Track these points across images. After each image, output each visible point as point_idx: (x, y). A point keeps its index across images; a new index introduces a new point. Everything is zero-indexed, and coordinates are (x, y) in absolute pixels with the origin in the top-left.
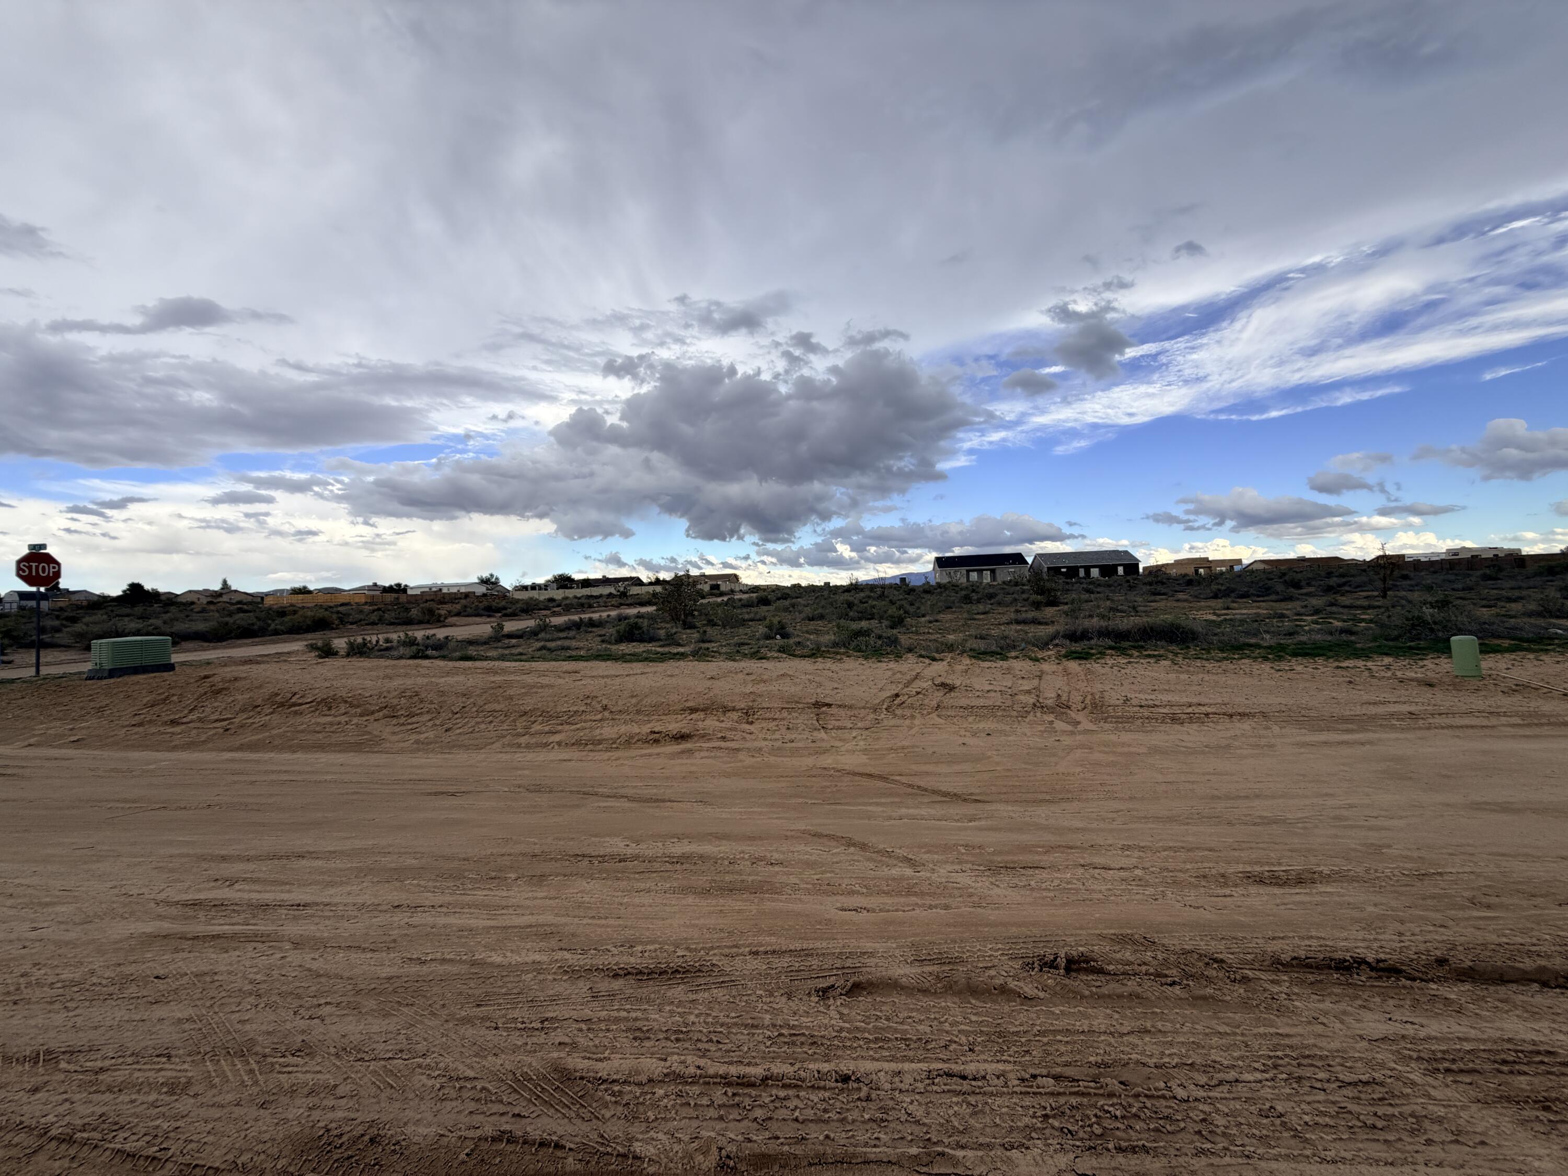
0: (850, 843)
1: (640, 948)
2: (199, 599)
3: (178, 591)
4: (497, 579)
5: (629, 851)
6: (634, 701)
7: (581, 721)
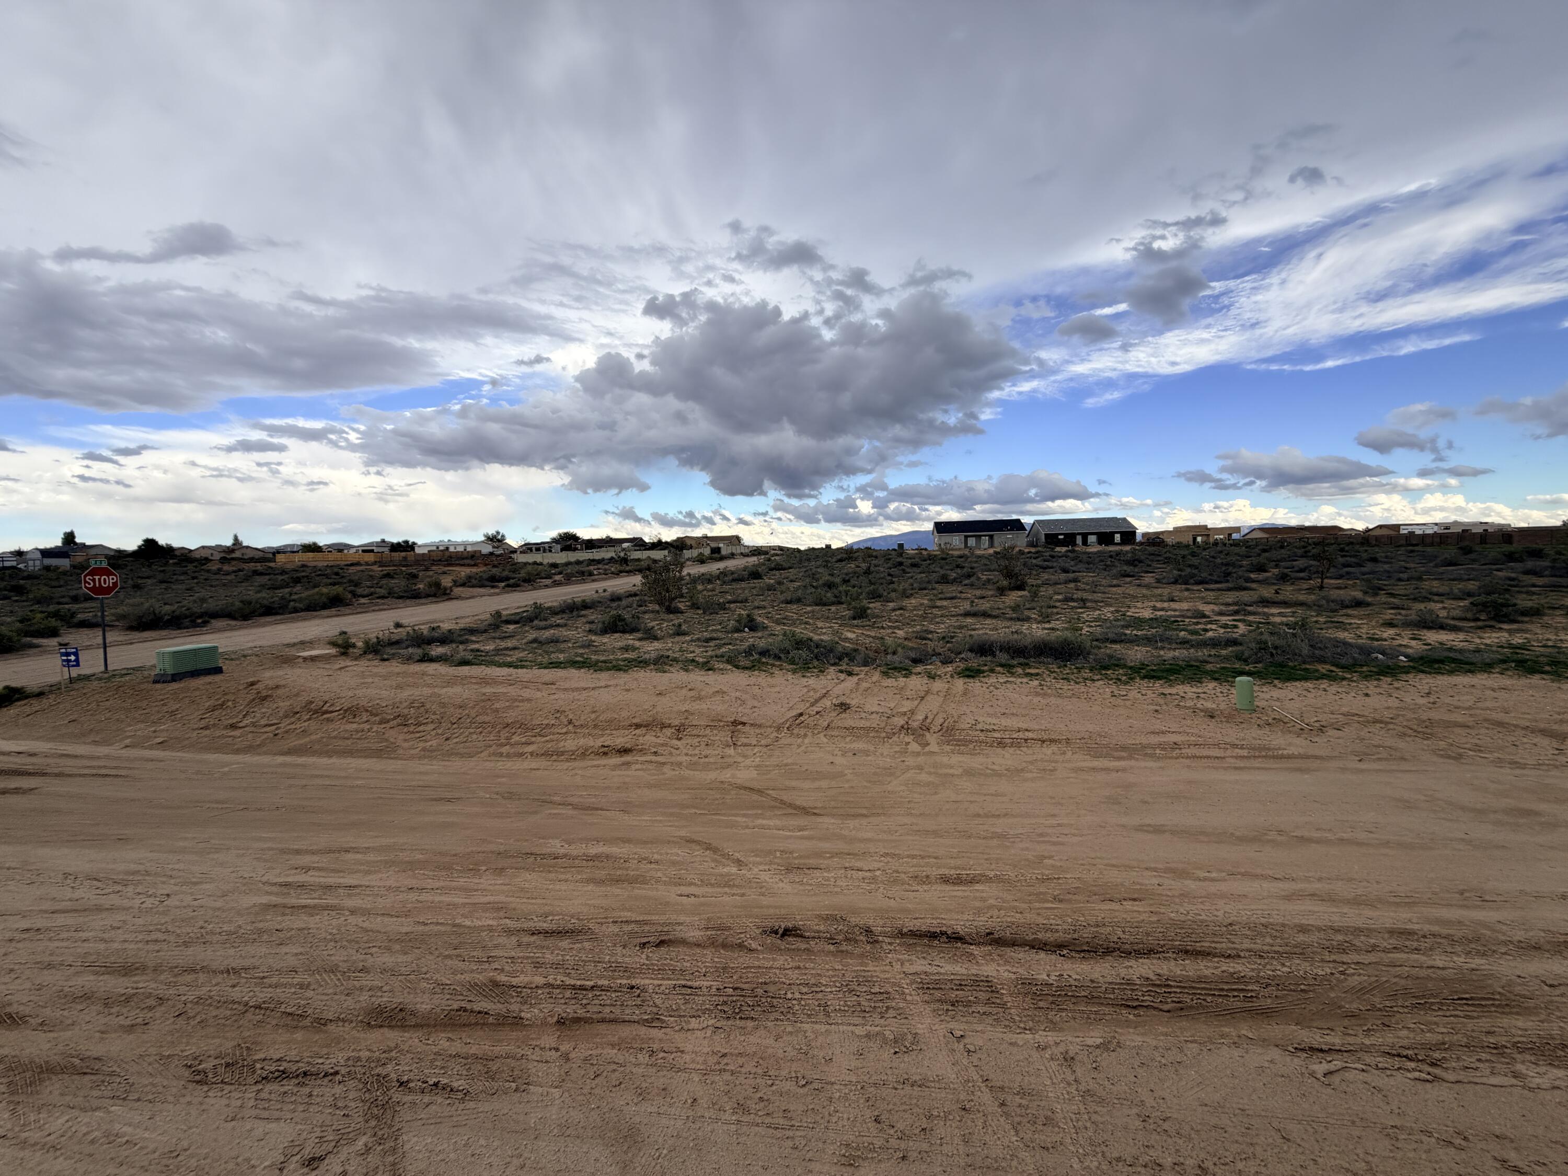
0: (709, 847)
1: (550, 918)
2: (212, 555)
3: (193, 547)
4: (503, 536)
5: (562, 851)
6: (593, 716)
7: (550, 734)
